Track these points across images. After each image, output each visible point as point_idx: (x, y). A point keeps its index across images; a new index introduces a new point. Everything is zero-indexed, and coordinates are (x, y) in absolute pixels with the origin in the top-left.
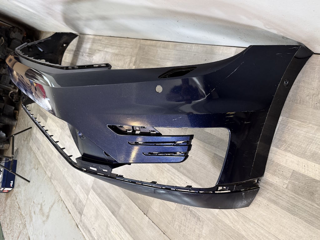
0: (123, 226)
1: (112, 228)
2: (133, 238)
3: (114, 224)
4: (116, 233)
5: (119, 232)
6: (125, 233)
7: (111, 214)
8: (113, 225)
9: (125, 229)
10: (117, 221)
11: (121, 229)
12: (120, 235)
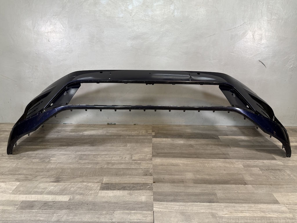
0: (233, 203)
1: (221, 213)
2: (252, 203)
3: (222, 208)
4: (231, 213)
5: (234, 209)
6: (241, 205)
7: (208, 204)
8: (219, 210)
9: (238, 203)
10: (222, 204)
11: (233, 206)
12: (237, 210)
